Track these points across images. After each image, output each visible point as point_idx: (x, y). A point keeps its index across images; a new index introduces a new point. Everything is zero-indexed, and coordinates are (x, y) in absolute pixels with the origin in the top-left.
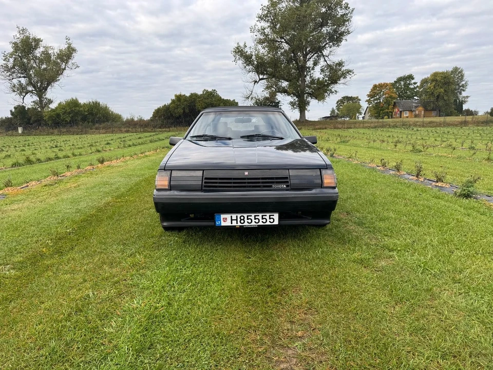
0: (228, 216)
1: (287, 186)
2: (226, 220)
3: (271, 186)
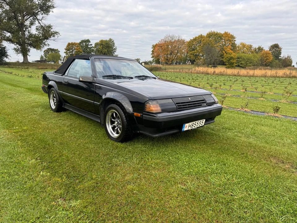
0: (187, 125)
1: (206, 104)
3: (201, 105)
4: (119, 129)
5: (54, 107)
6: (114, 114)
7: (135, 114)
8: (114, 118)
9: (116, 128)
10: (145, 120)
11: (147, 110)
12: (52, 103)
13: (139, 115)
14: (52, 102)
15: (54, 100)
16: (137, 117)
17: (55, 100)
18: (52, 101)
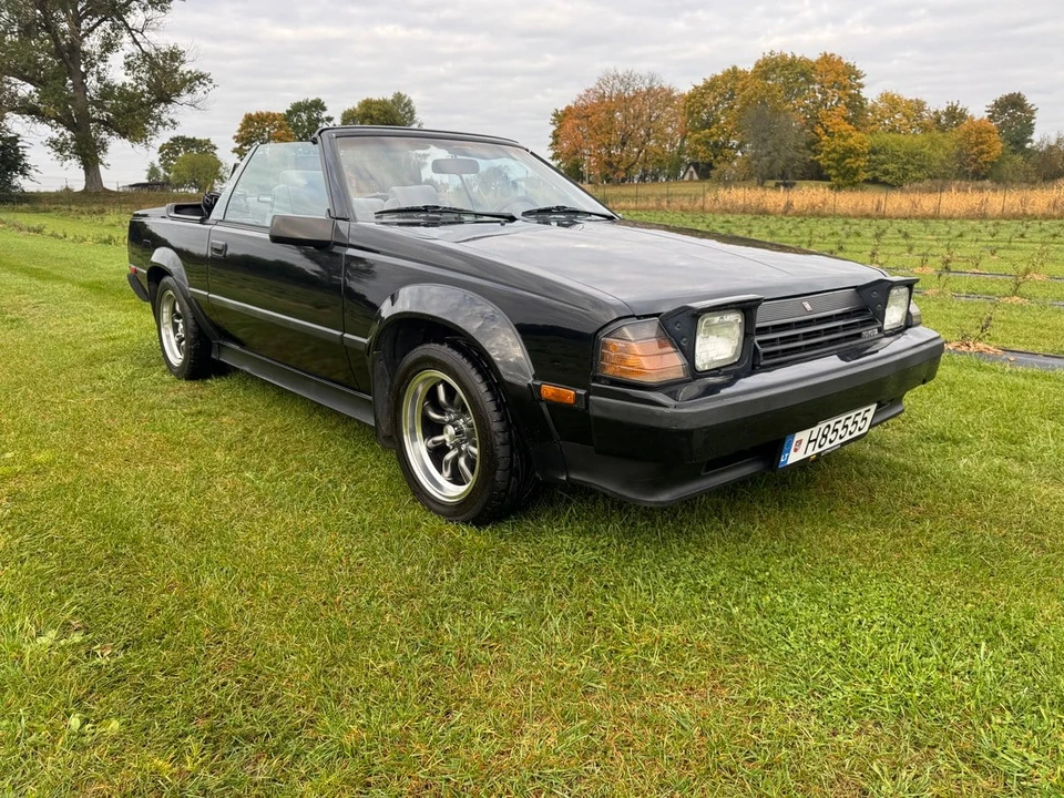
0: (803, 436)
1: (879, 330)
3: (859, 335)
4: (462, 462)
5: (176, 358)
6: (441, 389)
7: (548, 390)
8: (439, 409)
9: (449, 456)
10: (597, 419)
11: (610, 371)
12: (170, 343)
13: (569, 394)
14: (168, 336)
15: (175, 327)
16: (556, 407)
17: (181, 326)
18: (171, 333)
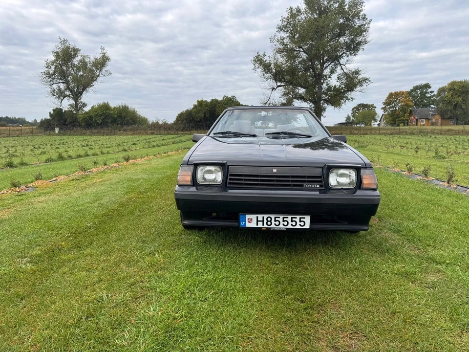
0: (253, 217)
1: (321, 186)
2: (251, 221)
3: (302, 186)
